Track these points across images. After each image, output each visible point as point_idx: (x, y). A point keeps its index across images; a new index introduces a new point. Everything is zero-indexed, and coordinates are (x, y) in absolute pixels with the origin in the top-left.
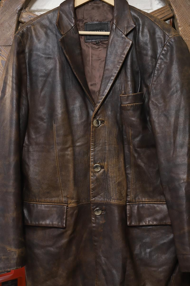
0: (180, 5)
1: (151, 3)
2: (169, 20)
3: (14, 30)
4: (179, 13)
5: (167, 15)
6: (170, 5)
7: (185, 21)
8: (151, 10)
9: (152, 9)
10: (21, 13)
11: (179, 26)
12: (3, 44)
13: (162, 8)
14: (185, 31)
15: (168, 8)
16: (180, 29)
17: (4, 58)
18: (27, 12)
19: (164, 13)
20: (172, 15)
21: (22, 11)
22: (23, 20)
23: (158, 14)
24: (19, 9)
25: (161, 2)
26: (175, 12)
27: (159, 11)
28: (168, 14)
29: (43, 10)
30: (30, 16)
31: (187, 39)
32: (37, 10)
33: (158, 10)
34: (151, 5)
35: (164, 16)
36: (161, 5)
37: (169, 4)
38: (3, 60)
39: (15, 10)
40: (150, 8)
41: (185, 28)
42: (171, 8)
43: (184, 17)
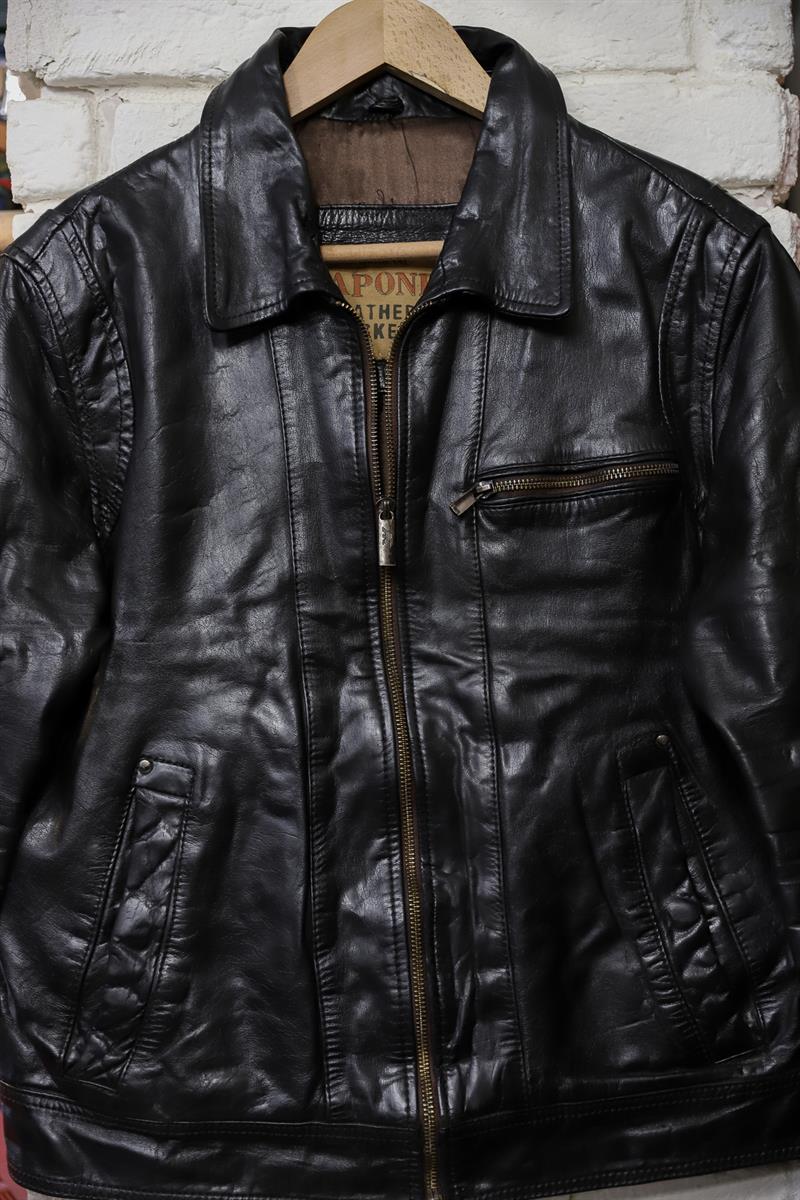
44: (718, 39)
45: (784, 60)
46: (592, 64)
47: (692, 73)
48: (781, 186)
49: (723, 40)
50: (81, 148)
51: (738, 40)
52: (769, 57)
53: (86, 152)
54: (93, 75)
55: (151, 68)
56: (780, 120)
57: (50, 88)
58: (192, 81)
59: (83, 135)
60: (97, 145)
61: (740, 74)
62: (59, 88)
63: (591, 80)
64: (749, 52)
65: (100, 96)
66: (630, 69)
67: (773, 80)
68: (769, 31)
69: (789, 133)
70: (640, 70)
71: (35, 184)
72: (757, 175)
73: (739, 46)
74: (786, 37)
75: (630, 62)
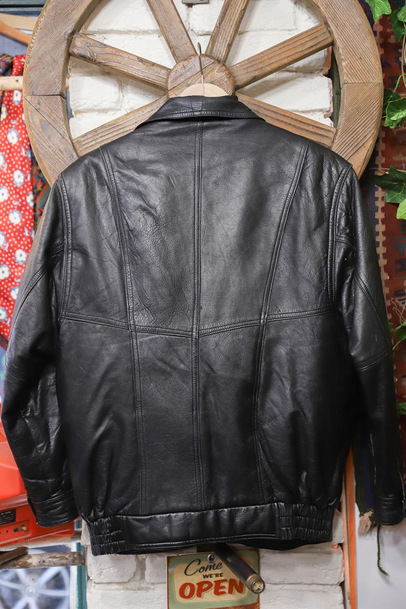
0: (343, 24)
1: (296, 19)
2: (326, 49)
3: (61, 68)
4: (342, 37)
5: (321, 41)
6: (326, 24)
7: (352, 51)
8: (294, 30)
9: (297, 29)
10: (73, 39)
11: (342, 60)
12: (43, 93)
13: (313, 29)
14: (353, 68)
15: (323, 29)
16: (344, 64)
17: (45, 116)
18: (83, 37)
19: (317, 37)
20: (330, 40)
21: (75, 36)
22: (76, 51)
23: (306, 39)
24: (70, 31)
25: (312, 16)
26: (336, 36)
27: (309, 34)
28: (324, 39)
29: (108, 31)
30: (88, 45)
31: (357, 81)
32: (97, 31)
33: (307, 32)
34: (295, 23)
35: (317, 42)
36: (312, 22)
37: (325, 22)
38: (43, 118)
39: (62, 34)
40: (294, 27)
41: (352, 63)
42: (328, 29)
43: (350, 44)
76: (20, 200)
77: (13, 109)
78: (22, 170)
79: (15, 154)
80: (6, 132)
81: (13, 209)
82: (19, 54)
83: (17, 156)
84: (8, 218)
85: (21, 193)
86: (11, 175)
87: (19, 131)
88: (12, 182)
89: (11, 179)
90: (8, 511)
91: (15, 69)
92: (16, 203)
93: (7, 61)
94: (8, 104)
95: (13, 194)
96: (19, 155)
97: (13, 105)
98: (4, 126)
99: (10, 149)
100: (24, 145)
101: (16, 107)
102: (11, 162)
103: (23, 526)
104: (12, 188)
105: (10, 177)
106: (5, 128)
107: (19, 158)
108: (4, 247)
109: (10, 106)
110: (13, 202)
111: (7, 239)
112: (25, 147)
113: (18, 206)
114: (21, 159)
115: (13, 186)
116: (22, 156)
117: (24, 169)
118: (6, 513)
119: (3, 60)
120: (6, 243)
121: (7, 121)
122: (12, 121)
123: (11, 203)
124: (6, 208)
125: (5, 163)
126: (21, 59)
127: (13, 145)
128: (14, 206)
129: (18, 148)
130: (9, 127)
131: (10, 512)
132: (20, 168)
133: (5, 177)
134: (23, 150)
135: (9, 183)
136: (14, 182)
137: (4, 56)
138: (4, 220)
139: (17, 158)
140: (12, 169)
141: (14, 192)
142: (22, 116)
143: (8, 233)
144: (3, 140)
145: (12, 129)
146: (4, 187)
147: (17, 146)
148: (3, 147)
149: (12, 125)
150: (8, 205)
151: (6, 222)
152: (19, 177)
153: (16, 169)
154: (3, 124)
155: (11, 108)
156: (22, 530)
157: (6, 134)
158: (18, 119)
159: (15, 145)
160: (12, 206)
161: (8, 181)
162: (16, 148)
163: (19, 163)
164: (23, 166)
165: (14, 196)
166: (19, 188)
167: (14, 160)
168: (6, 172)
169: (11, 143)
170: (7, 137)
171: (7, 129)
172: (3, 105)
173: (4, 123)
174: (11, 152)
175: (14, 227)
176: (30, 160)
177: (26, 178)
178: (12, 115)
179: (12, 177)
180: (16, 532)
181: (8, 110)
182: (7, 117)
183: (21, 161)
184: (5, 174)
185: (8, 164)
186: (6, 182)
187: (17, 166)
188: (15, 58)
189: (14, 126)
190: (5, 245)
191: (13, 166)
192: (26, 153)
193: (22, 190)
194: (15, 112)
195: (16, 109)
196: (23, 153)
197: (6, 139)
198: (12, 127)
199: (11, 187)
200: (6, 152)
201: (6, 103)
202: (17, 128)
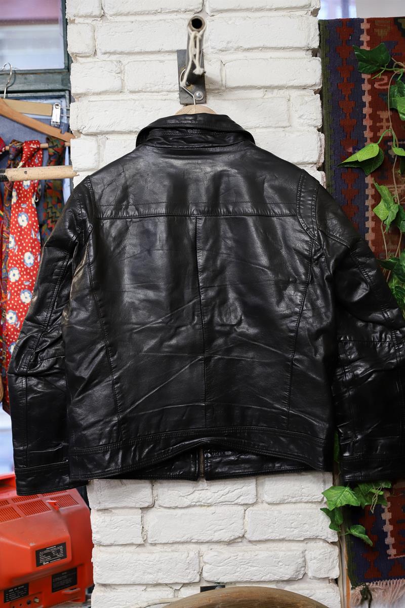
44: (298, 117)
45: (319, 124)
46: (258, 126)
47: (290, 128)
48: (319, 163)
49: (300, 117)
50: (95, 155)
51: (304, 118)
52: (314, 123)
53: (96, 156)
54: (99, 131)
55: (117, 129)
56: (318, 143)
57: (84, 135)
58: (130, 132)
59: (95, 151)
60: (99, 153)
61: (305, 128)
62: (87, 135)
63: (258, 130)
64: (308, 121)
65: (100, 137)
66: (270, 127)
67: (316, 130)
68: (314, 114)
69: (321, 146)
70: (273, 127)
71: (81, 167)
72: (311, 161)
73: (304, 119)
74: (320, 117)
75: (270, 125)
76: (31, 280)
77: (23, 193)
78: (32, 252)
79: (25, 236)
80: (16, 215)
81: (24, 288)
82: (28, 139)
83: (27, 238)
84: (19, 297)
85: (31, 274)
86: (22, 257)
87: (29, 214)
88: (23, 263)
89: (22, 261)
90: (22, 586)
91: (24, 155)
92: (27, 284)
93: (18, 147)
94: (18, 189)
95: (24, 275)
96: (29, 237)
97: (23, 189)
98: (14, 209)
99: (20, 232)
100: (34, 227)
101: (26, 191)
102: (22, 244)
103: (36, 598)
104: (23, 269)
105: (21, 259)
106: (15, 211)
107: (29, 240)
108: (16, 325)
109: (20, 190)
110: (24, 282)
111: (18, 318)
112: (34, 230)
113: (29, 286)
114: (31, 241)
115: (23, 267)
116: (31, 238)
117: (34, 251)
118: (19, 588)
119: (13, 146)
120: (18, 321)
121: (17, 205)
122: (22, 204)
123: (22, 284)
124: (18, 288)
125: (15, 246)
126: (30, 145)
127: (23, 228)
128: (25, 286)
129: (28, 231)
130: (19, 211)
131: (23, 587)
132: (30, 250)
133: (16, 259)
134: (33, 232)
135: (20, 264)
136: (25, 264)
137: (14, 143)
138: (16, 299)
139: (27, 240)
140: (22, 251)
141: (25, 273)
142: (31, 200)
143: (19, 312)
144: (14, 223)
145: (22, 213)
146: (16, 268)
147: (27, 229)
148: (14, 230)
149: (22, 208)
150: (19, 285)
151: (18, 301)
152: (29, 258)
153: (27, 251)
154: (14, 208)
155: (21, 192)
156: (35, 602)
157: (17, 218)
158: (27, 203)
159: (25, 228)
160: (23, 286)
161: (19, 262)
162: (26, 230)
163: (30, 245)
164: (33, 248)
165: (25, 277)
166: (30, 269)
167: (25, 242)
168: (17, 253)
169: (22, 226)
170: (17, 221)
171: (17, 213)
172: (14, 190)
173: (15, 206)
174: (21, 234)
175: (25, 306)
176: (40, 241)
177: (36, 259)
178: (22, 199)
179: (23, 259)
180: (29, 605)
181: (18, 194)
182: (18, 201)
183: (32, 244)
184: (16, 256)
185: (19, 246)
186: (17, 263)
187: (27, 248)
188: (24, 144)
189: (24, 210)
190: (17, 323)
191: (24, 248)
192: (35, 235)
193: (32, 271)
194: (25, 196)
195: (26, 193)
196: (33, 236)
197: (17, 222)
198: (22, 211)
199: (21, 268)
200: (17, 235)
201: (16, 187)
202: (27, 212)
